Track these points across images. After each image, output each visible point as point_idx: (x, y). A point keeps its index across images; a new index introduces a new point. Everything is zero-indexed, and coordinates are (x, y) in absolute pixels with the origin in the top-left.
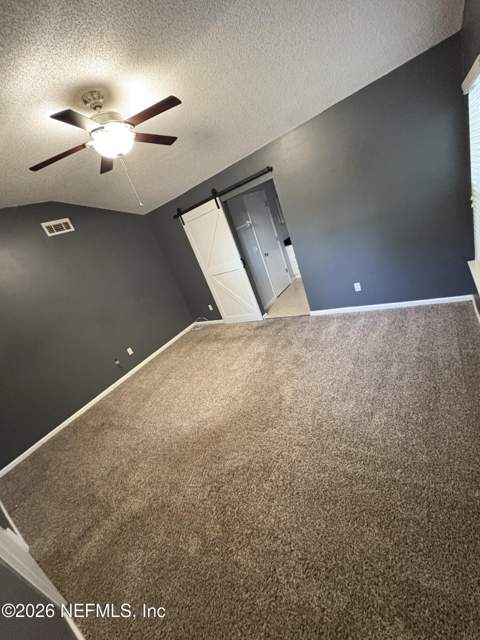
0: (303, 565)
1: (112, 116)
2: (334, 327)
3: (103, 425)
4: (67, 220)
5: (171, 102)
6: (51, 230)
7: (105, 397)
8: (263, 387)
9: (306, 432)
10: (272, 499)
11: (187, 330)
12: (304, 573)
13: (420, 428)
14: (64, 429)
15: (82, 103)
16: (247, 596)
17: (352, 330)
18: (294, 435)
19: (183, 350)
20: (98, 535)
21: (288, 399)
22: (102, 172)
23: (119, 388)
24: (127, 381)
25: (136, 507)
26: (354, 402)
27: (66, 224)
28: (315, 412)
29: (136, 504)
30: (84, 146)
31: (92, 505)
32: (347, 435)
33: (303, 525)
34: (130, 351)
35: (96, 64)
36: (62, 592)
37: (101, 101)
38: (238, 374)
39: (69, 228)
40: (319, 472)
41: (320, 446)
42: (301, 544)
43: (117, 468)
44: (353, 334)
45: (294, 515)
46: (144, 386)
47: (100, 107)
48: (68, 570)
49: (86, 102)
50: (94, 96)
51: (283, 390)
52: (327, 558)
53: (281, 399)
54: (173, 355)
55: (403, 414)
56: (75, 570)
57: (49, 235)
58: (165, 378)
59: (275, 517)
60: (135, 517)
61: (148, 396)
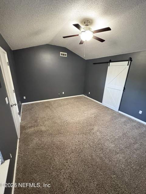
0: (69, 175)
1: (89, 29)
2: (123, 120)
3: (48, 106)
4: (66, 53)
5: (108, 29)
6: (62, 55)
7: (52, 101)
8: (90, 122)
9: (93, 142)
10: (73, 152)
11: (80, 95)
12: (68, 177)
13: (132, 170)
14: (41, 102)
15: (84, 23)
16: (52, 169)
17: (129, 124)
18: (90, 141)
19: (76, 100)
20: (32, 129)
21: (95, 130)
22: (80, 44)
23: (56, 100)
24: (59, 100)
25: (43, 129)
26: (114, 145)
27: (66, 54)
28: (100, 139)
29: (43, 128)
30: (78, 35)
31: (36, 122)
32: (105, 153)
33: (76, 165)
34: (63, 93)
35: (92, 13)
36: (20, 135)
37: (89, 24)
38: (85, 115)
39: (66, 56)
40: (90, 156)
41: (95, 150)
42: (72, 169)
43: (45, 118)
44: (129, 126)
45: (75, 161)
46: (61, 103)
47: (88, 25)
48: (24, 132)
49: (85, 23)
50: (88, 22)
51: (95, 127)
52: (77, 179)
53: (93, 129)
54: (73, 100)
55: (129, 161)
56: (25, 133)
57: (61, 55)
58: (67, 104)
59: (70, 157)
60: (41, 131)
61: (61, 106)
